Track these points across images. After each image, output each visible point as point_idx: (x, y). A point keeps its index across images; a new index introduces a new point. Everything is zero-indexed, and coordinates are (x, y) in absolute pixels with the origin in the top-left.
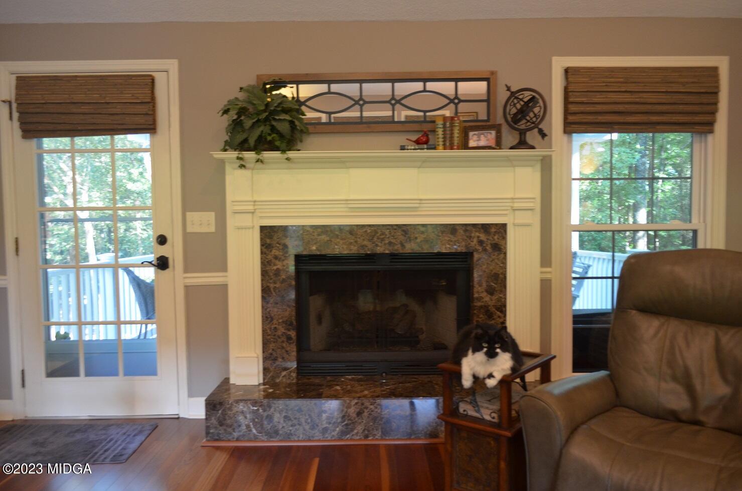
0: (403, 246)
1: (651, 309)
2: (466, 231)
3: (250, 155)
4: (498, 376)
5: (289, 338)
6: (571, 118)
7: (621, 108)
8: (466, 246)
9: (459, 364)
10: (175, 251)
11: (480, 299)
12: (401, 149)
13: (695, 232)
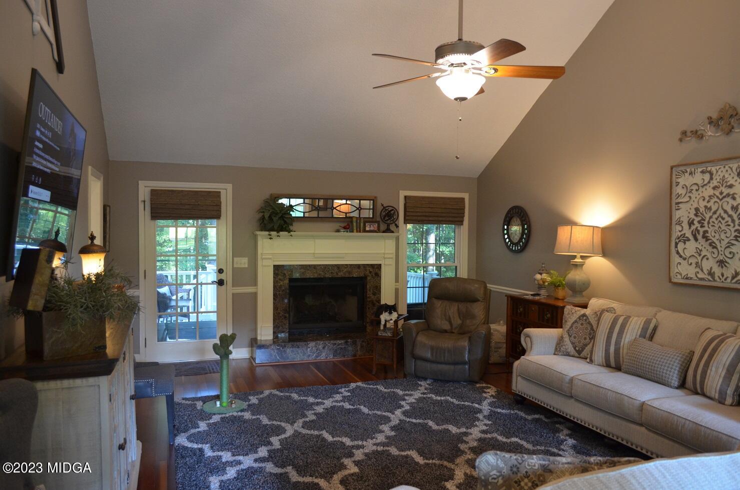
0: (337, 274)
1: (439, 297)
2: (364, 267)
3: (274, 233)
4: (394, 320)
5: (285, 317)
6: (407, 218)
7: (427, 214)
8: (364, 274)
9: (379, 317)
10: (227, 276)
11: (369, 297)
12: (336, 232)
13: (456, 267)
